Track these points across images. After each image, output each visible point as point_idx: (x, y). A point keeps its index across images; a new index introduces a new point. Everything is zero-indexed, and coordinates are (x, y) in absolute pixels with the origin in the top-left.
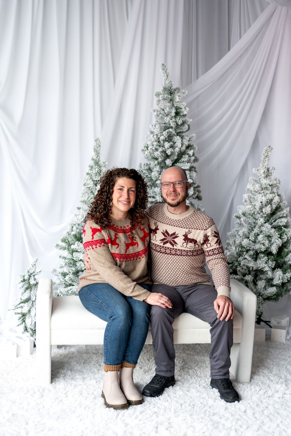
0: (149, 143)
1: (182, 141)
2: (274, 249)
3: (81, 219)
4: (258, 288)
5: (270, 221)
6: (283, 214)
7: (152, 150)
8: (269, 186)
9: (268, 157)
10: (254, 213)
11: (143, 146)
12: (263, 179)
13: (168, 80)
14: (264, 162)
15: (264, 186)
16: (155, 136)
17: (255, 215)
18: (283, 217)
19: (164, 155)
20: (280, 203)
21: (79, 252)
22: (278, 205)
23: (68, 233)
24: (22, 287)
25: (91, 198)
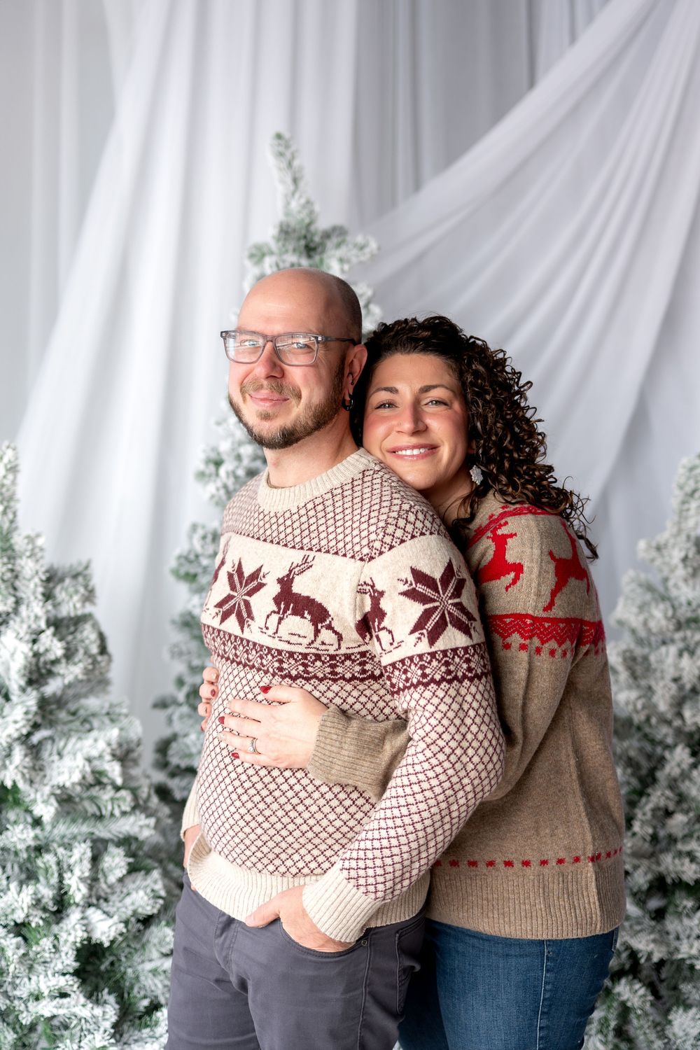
0: (225, 447)
4: (674, 1034)
7: (236, 477)
9: (697, 495)
10: (647, 720)
11: (202, 456)
12: (681, 584)
13: (297, 195)
14: (683, 515)
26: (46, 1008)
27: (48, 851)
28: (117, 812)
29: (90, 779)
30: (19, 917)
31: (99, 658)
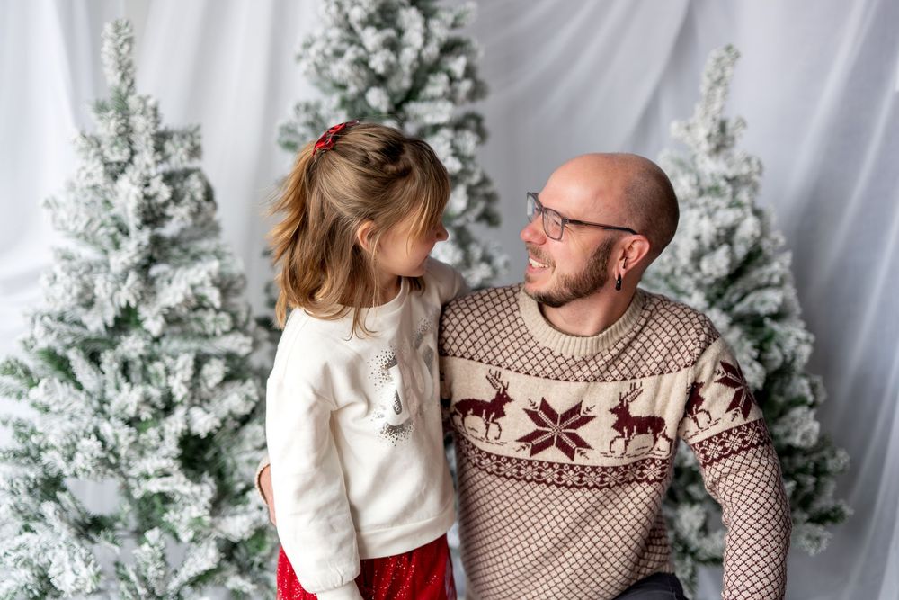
0: (318, 32)
1: (426, 25)
3: (63, 297)
5: (726, 297)
6: (771, 276)
7: (325, 56)
8: (723, 183)
9: (723, 83)
10: (673, 273)
11: (301, 42)
12: (706, 158)
14: (710, 100)
15: (707, 182)
16: (333, 8)
18: (768, 286)
20: (759, 238)
22: (753, 245)
23: (25, 342)
25: (98, 223)
26: (155, 486)
27: (158, 359)
28: (218, 332)
29: (193, 302)
30: (131, 411)
31: (205, 204)
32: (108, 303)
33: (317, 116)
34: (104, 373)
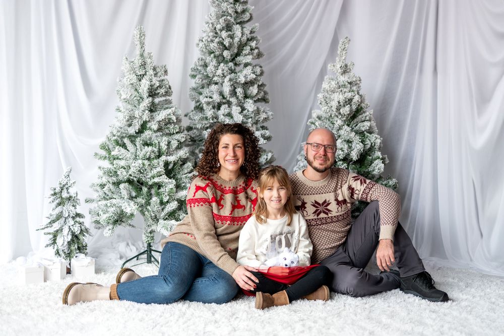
1: (242, 30)
2: (354, 156)
3: (123, 120)
5: (351, 126)
6: (366, 117)
7: (208, 42)
8: (347, 84)
9: (345, 50)
10: (331, 116)
11: (198, 39)
12: (341, 76)
14: (341, 56)
15: (341, 84)
16: (211, 25)
17: (332, 119)
18: (365, 120)
19: (221, 47)
20: (361, 103)
21: (120, 159)
22: (359, 105)
23: (108, 138)
24: (53, 202)
25: (134, 95)
26: (156, 180)
28: (175, 132)
29: (167, 120)
31: (169, 90)
32: (137, 124)
33: (205, 62)
34: (136, 146)
